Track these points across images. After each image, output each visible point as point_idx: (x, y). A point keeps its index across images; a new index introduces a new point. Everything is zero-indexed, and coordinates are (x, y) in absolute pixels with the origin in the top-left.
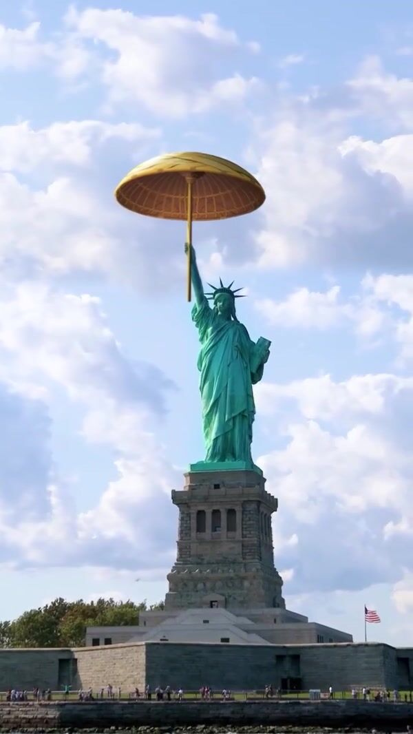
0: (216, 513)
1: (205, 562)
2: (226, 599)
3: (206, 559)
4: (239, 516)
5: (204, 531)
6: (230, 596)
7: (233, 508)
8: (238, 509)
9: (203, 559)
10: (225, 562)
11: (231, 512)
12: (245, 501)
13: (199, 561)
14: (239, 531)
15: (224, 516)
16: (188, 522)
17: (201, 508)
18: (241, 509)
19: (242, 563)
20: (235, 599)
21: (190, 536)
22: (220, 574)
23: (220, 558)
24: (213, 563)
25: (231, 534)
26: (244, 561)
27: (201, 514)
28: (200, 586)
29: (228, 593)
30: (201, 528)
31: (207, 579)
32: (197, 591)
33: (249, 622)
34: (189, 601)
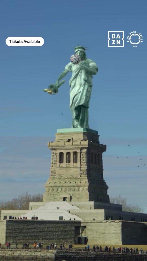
0: (68, 153)
1: (63, 178)
2: (71, 197)
3: (64, 176)
4: (79, 155)
5: (63, 162)
6: (73, 195)
7: (76, 151)
8: (78, 151)
9: (61, 177)
10: (72, 178)
11: (75, 153)
12: (81, 148)
13: (60, 177)
14: (79, 163)
15: (72, 155)
16: (56, 158)
17: (61, 151)
18: (80, 152)
19: (79, 178)
20: (75, 196)
21: (56, 165)
22: (68, 184)
23: (70, 176)
24: (66, 179)
25: (75, 164)
26: (80, 178)
27: (61, 154)
28: (60, 190)
29: (72, 194)
30: (61, 161)
31: (63, 186)
32: (58, 192)
33: (78, 208)
34: (54, 198)
